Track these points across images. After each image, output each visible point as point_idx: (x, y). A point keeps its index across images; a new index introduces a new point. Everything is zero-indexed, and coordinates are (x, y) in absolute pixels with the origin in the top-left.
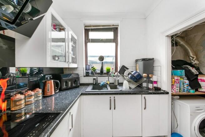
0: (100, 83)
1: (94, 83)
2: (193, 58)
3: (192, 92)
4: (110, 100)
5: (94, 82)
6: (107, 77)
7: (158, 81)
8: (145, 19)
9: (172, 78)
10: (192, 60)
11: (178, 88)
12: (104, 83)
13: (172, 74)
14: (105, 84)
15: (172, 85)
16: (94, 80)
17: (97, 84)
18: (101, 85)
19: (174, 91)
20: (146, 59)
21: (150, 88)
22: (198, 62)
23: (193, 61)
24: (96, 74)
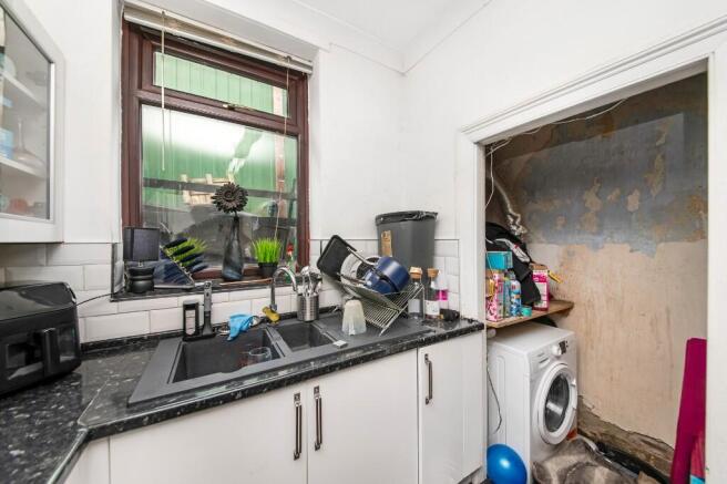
0: (226, 326)
1: (190, 331)
2: (515, 218)
3: (526, 313)
4: (299, 410)
5: (191, 323)
6: (267, 291)
7: (451, 289)
8: (403, 74)
9: (487, 278)
10: (514, 224)
11: (502, 307)
12: (250, 319)
13: (487, 266)
14: (255, 322)
15: (487, 299)
16: (191, 313)
17: (207, 332)
18: (233, 334)
19: (492, 318)
20: (418, 213)
21: (430, 317)
22: (526, 231)
23: (515, 228)
24: (197, 279)
